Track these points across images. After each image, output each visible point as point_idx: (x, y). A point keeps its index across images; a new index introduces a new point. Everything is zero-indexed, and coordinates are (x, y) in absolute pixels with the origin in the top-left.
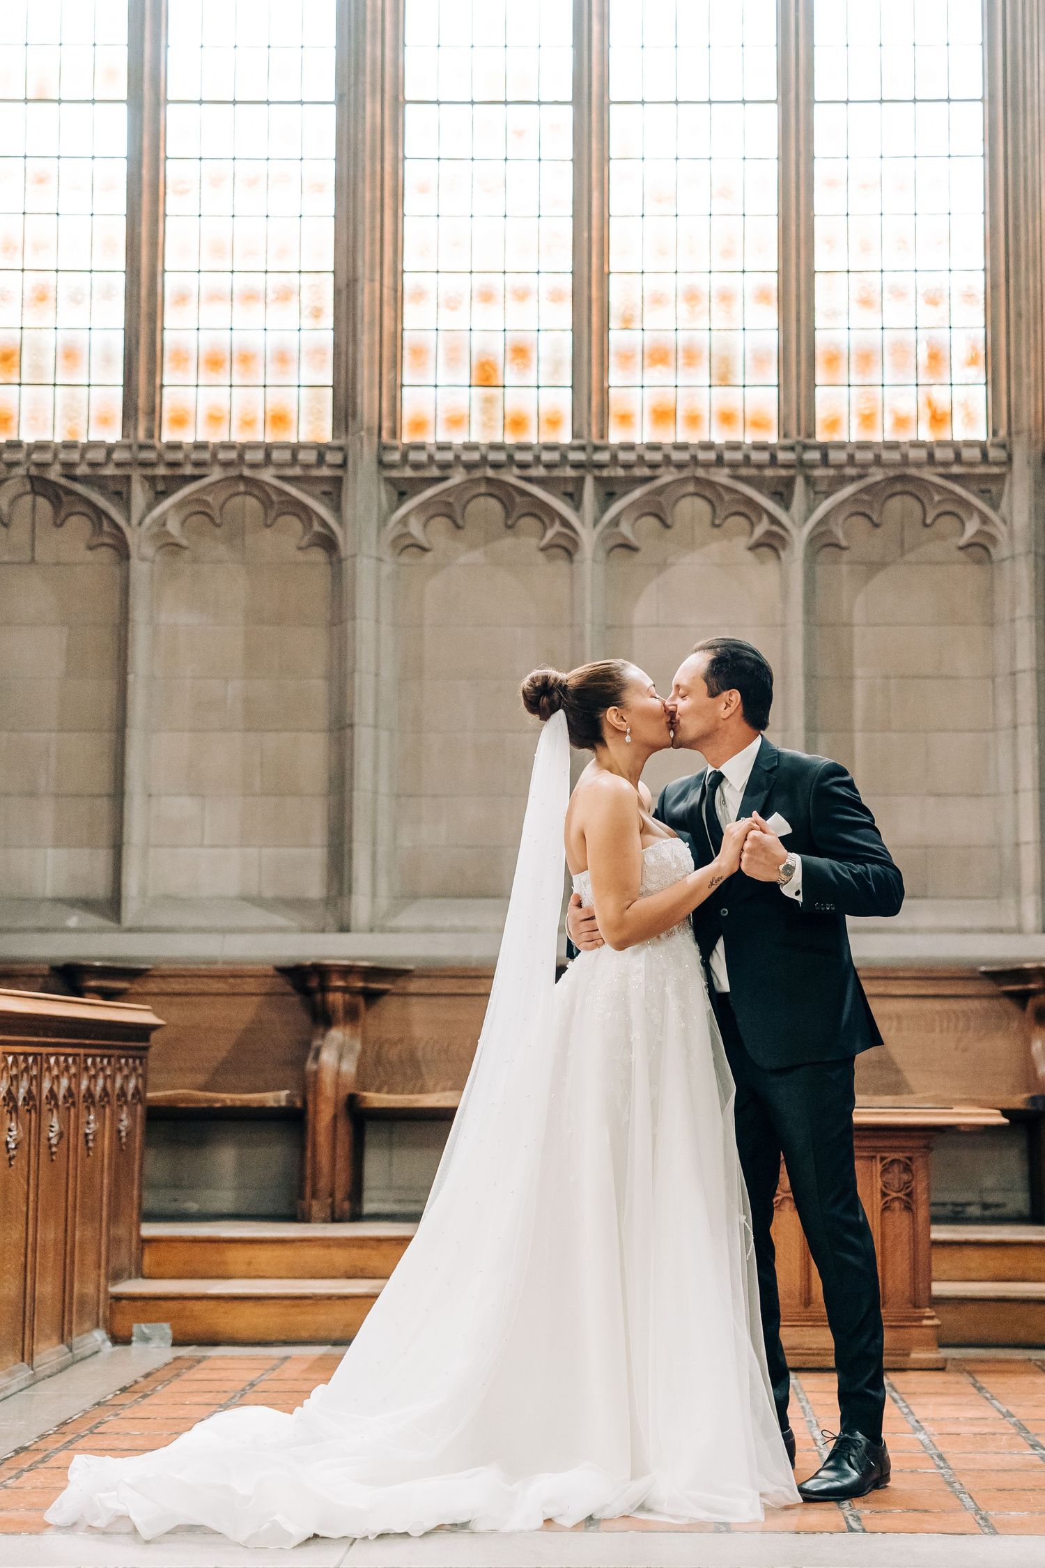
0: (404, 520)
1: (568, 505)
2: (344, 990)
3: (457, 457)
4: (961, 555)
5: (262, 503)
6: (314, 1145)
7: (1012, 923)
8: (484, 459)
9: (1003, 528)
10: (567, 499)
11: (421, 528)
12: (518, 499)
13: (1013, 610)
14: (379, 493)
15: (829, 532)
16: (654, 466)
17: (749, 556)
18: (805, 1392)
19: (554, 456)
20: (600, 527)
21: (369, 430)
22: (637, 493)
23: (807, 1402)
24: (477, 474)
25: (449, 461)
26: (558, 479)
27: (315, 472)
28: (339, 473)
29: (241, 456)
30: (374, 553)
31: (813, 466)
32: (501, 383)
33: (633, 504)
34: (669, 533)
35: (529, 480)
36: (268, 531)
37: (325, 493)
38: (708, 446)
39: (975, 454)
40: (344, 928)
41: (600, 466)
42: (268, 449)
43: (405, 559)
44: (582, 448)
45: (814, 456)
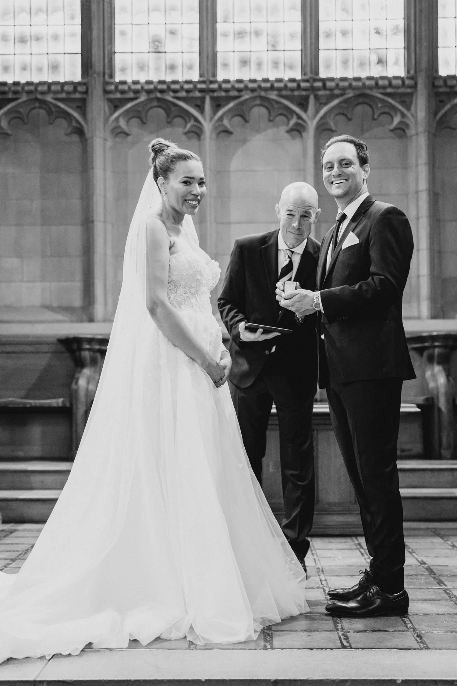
0: (117, 119)
1: (197, 111)
2: (89, 350)
3: (142, 88)
4: (391, 134)
5: (48, 112)
6: (76, 425)
7: (416, 314)
8: (156, 88)
9: (412, 120)
10: (197, 108)
11: (125, 123)
12: (173, 108)
13: (417, 161)
14: (104, 107)
15: (326, 123)
16: (239, 90)
17: (287, 136)
18: (315, 549)
19: (190, 86)
20: (213, 122)
21: (98, 74)
22: (231, 105)
23: (317, 556)
24: (152, 96)
25: (138, 89)
26: (192, 97)
27: (73, 96)
28: (85, 96)
29: (36, 89)
30: (102, 136)
31: (318, 89)
32: (163, 50)
33: (230, 110)
34: (248, 125)
35: (178, 98)
36: (51, 127)
37: (78, 107)
38: (266, 80)
39: (399, 82)
40: (91, 320)
41: (213, 91)
42: (50, 85)
43: (118, 139)
44: (204, 82)
45: (319, 84)
